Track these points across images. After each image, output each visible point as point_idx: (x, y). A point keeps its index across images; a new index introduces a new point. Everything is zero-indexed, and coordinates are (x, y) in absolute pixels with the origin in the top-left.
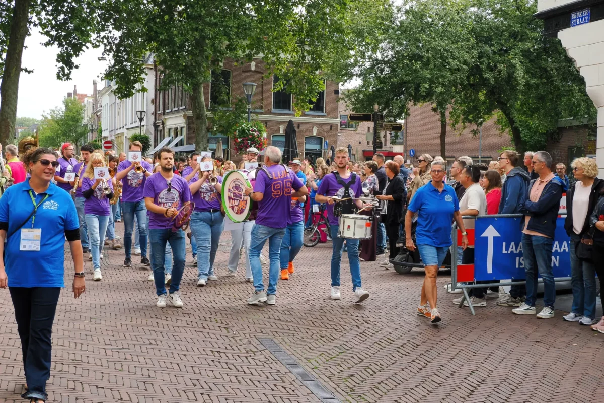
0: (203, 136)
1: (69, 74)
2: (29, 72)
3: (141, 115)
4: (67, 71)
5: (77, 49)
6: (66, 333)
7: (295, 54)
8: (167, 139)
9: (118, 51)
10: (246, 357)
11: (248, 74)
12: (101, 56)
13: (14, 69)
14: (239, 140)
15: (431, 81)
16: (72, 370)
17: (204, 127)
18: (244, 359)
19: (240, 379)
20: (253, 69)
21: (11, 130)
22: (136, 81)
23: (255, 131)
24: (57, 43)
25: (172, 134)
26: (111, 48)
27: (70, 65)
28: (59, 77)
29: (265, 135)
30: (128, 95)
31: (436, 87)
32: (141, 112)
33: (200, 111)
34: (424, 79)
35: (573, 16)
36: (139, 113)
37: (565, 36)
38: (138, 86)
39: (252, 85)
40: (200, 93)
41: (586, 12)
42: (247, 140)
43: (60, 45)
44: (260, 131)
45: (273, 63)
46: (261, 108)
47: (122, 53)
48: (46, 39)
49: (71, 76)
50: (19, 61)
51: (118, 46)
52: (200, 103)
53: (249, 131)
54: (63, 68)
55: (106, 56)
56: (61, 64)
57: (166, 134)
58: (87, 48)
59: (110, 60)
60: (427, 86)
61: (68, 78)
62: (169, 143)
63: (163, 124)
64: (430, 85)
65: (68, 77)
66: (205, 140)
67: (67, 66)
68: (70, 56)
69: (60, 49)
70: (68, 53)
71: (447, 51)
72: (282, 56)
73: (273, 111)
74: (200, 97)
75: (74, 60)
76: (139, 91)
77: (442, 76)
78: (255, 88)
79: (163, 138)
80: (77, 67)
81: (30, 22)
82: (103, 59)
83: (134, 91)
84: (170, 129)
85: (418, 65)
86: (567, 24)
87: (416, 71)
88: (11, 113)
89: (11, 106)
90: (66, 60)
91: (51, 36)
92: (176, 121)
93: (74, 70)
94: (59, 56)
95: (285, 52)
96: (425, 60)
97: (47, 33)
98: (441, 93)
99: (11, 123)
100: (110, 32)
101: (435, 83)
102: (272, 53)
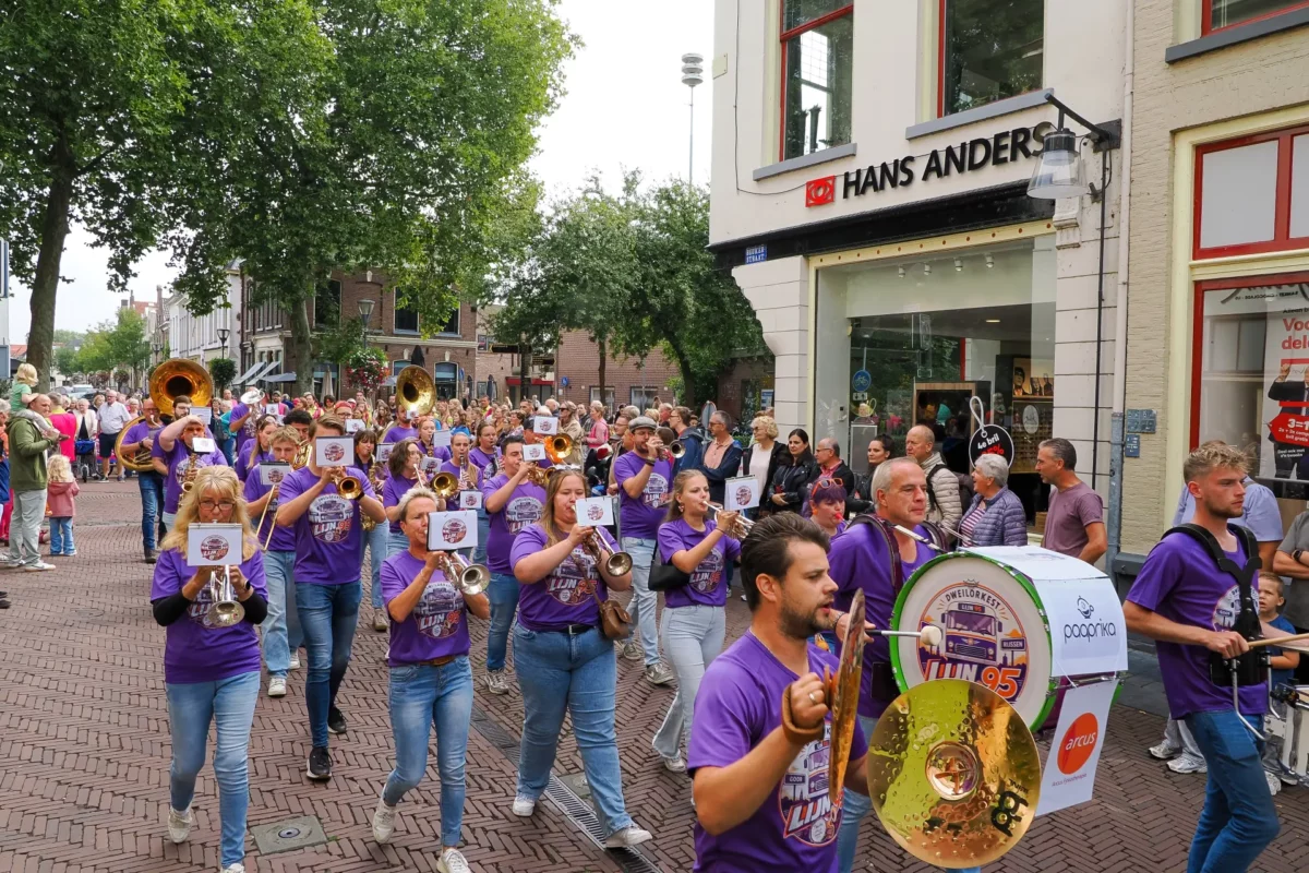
0: (306, 365)
1: (123, 285)
2: (68, 281)
3: (224, 334)
4: (121, 280)
5: (136, 251)
6: (141, 650)
7: (422, 265)
8: (258, 365)
9: (191, 255)
10: (376, 671)
11: (362, 285)
12: (169, 261)
13: (50, 277)
14: (353, 371)
15: (589, 307)
16: (153, 703)
17: (307, 354)
18: (374, 673)
19: (370, 701)
20: (369, 280)
21: (45, 356)
22: (216, 294)
23: (373, 360)
24: (108, 243)
25: (265, 360)
26: (183, 253)
27: (126, 272)
28: (110, 287)
29: (386, 364)
30: (206, 311)
31: (595, 315)
32: (223, 331)
33: (302, 333)
34: (581, 305)
35: (748, 252)
36: (221, 333)
37: (740, 274)
38: (219, 300)
39: (369, 303)
40: (301, 310)
41: (762, 249)
42: (364, 370)
43: (113, 246)
44: (379, 360)
45: (394, 274)
46: (381, 328)
47: (197, 258)
48: (94, 238)
49: (127, 287)
50: (56, 268)
51: (193, 249)
52: (302, 324)
53: (365, 359)
54: (116, 276)
55: (175, 262)
56: (114, 271)
57: (257, 358)
58: (150, 251)
59: (181, 267)
60: (584, 312)
61: (123, 289)
62: (261, 370)
63: (253, 346)
64: (587, 312)
65: (123, 287)
66: (309, 369)
67: (122, 274)
68: (126, 260)
69: (113, 251)
70: (123, 256)
71: (607, 273)
72: (406, 265)
73: (395, 331)
74: (302, 316)
75: (132, 265)
76: (220, 307)
77: (602, 302)
78: (373, 306)
79: (254, 363)
80: (135, 275)
81: (71, 216)
82: (172, 265)
83: (213, 307)
84: (262, 353)
85: (573, 288)
86: (742, 261)
87: (571, 294)
88: (46, 334)
89: (46, 326)
90: (121, 266)
91: (101, 234)
92: (270, 343)
93: (131, 280)
94: (111, 260)
95: (410, 261)
96: (581, 282)
97: (95, 231)
98: (601, 321)
99: (45, 348)
100: (181, 231)
101: (592, 309)
102: (393, 262)
